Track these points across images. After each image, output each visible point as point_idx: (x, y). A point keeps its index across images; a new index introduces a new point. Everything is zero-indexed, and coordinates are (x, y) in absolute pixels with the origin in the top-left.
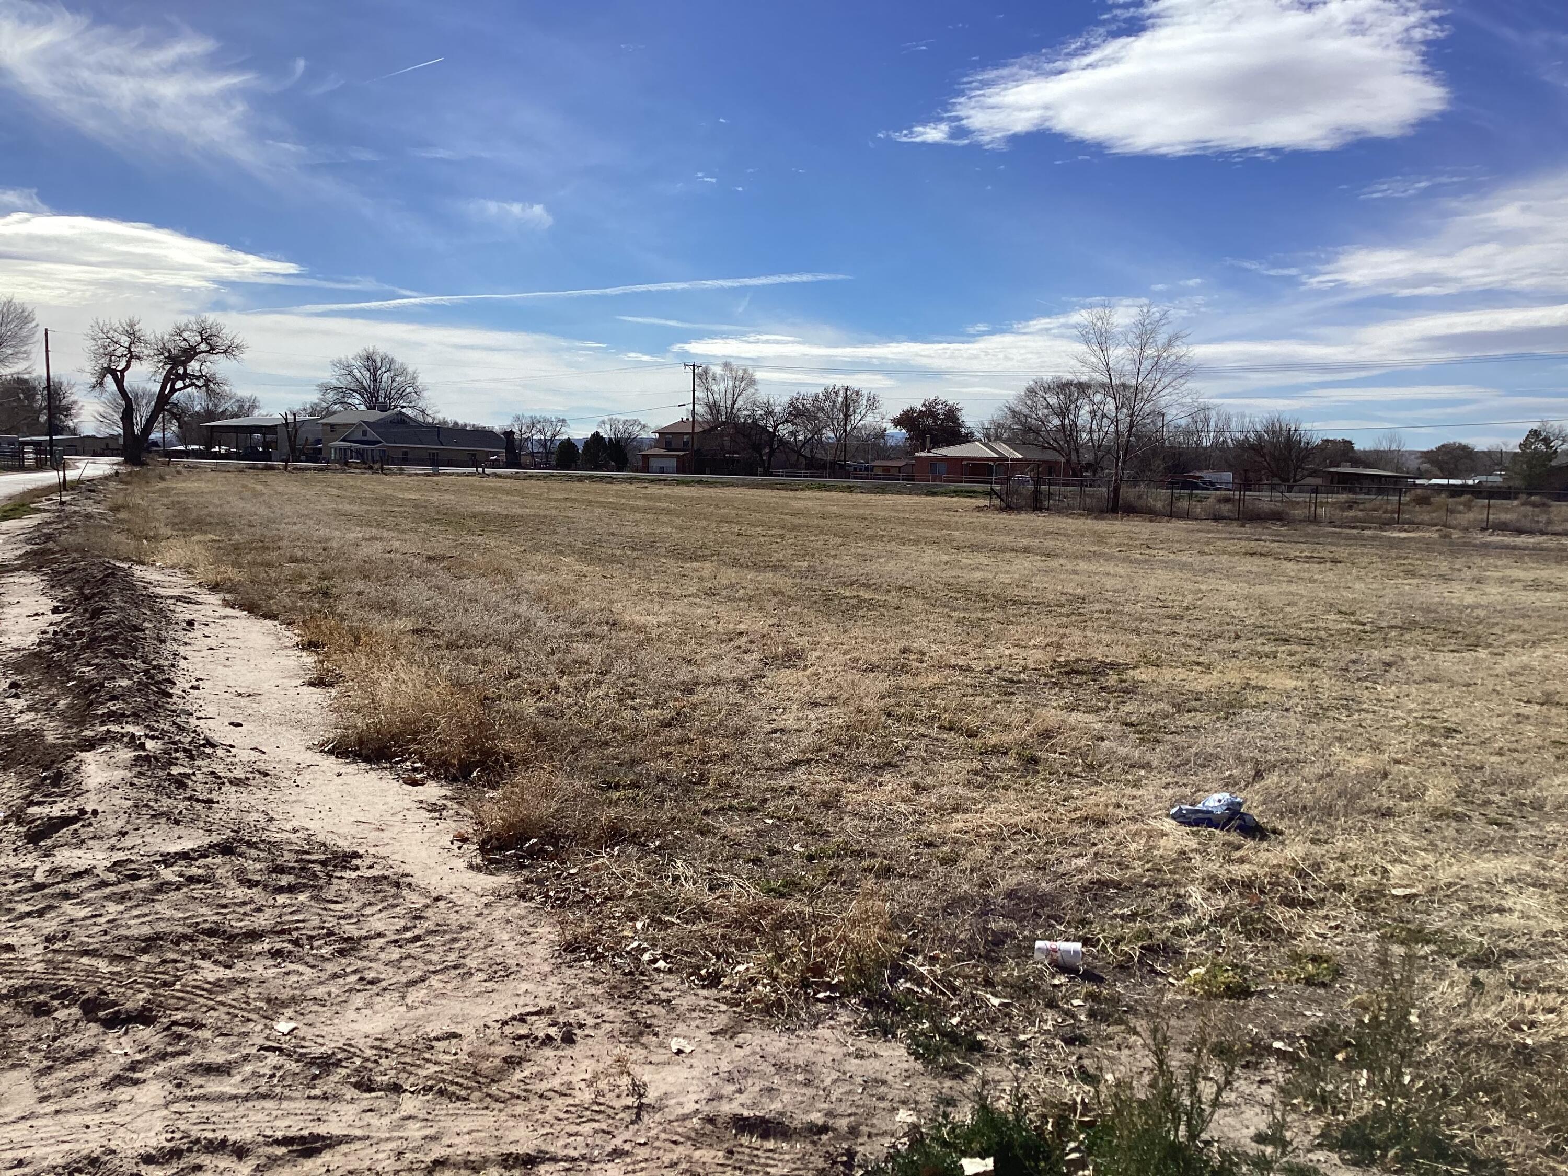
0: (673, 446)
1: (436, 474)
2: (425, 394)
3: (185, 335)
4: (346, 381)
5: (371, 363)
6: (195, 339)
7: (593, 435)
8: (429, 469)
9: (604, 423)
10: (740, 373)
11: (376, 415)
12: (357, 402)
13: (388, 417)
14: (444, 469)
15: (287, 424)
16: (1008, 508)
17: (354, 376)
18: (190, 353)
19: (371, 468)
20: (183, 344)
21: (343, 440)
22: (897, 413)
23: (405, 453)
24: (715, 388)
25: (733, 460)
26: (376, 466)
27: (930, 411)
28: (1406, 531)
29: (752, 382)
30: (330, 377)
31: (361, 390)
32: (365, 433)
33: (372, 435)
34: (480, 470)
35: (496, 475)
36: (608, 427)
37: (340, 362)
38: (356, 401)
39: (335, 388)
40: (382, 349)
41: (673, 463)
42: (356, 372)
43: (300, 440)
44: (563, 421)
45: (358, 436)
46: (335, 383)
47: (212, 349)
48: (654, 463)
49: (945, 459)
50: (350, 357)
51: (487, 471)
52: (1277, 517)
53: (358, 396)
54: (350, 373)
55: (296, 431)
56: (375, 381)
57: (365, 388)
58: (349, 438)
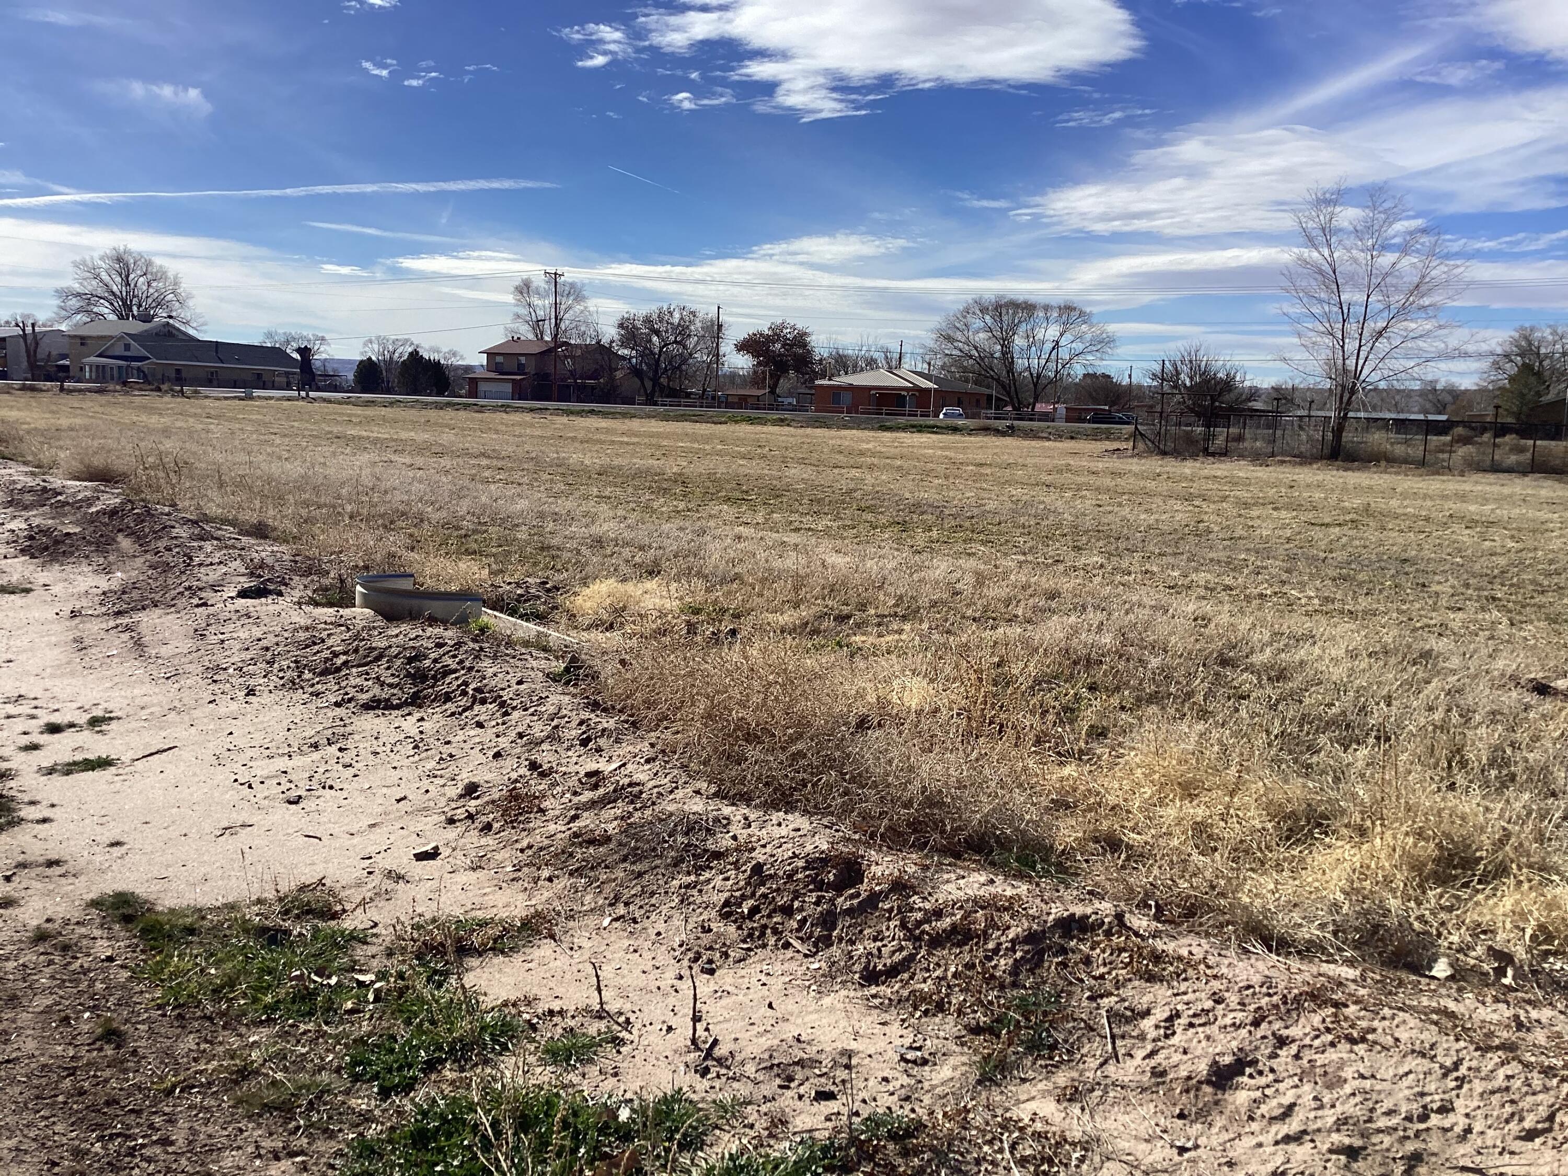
1: (250, 397)
2: (191, 303)
4: (91, 286)
5: (123, 265)
7: (411, 354)
8: (240, 392)
11: (135, 327)
12: (106, 311)
13: (152, 329)
14: (257, 393)
15: (25, 335)
17: (101, 281)
19: (159, 390)
21: (100, 356)
22: (742, 336)
23: (178, 371)
26: (164, 387)
27: (776, 335)
30: (71, 280)
31: (110, 296)
32: (127, 347)
33: (137, 349)
35: (325, 400)
37: (84, 263)
38: (104, 309)
39: (78, 295)
42: (104, 276)
43: (42, 353)
45: (120, 351)
46: (77, 287)
48: (483, 387)
49: (851, 388)
50: (96, 255)
53: (107, 304)
54: (97, 277)
55: (37, 344)
56: (128, 284)
57: (113, 293)
58: (109, 353)
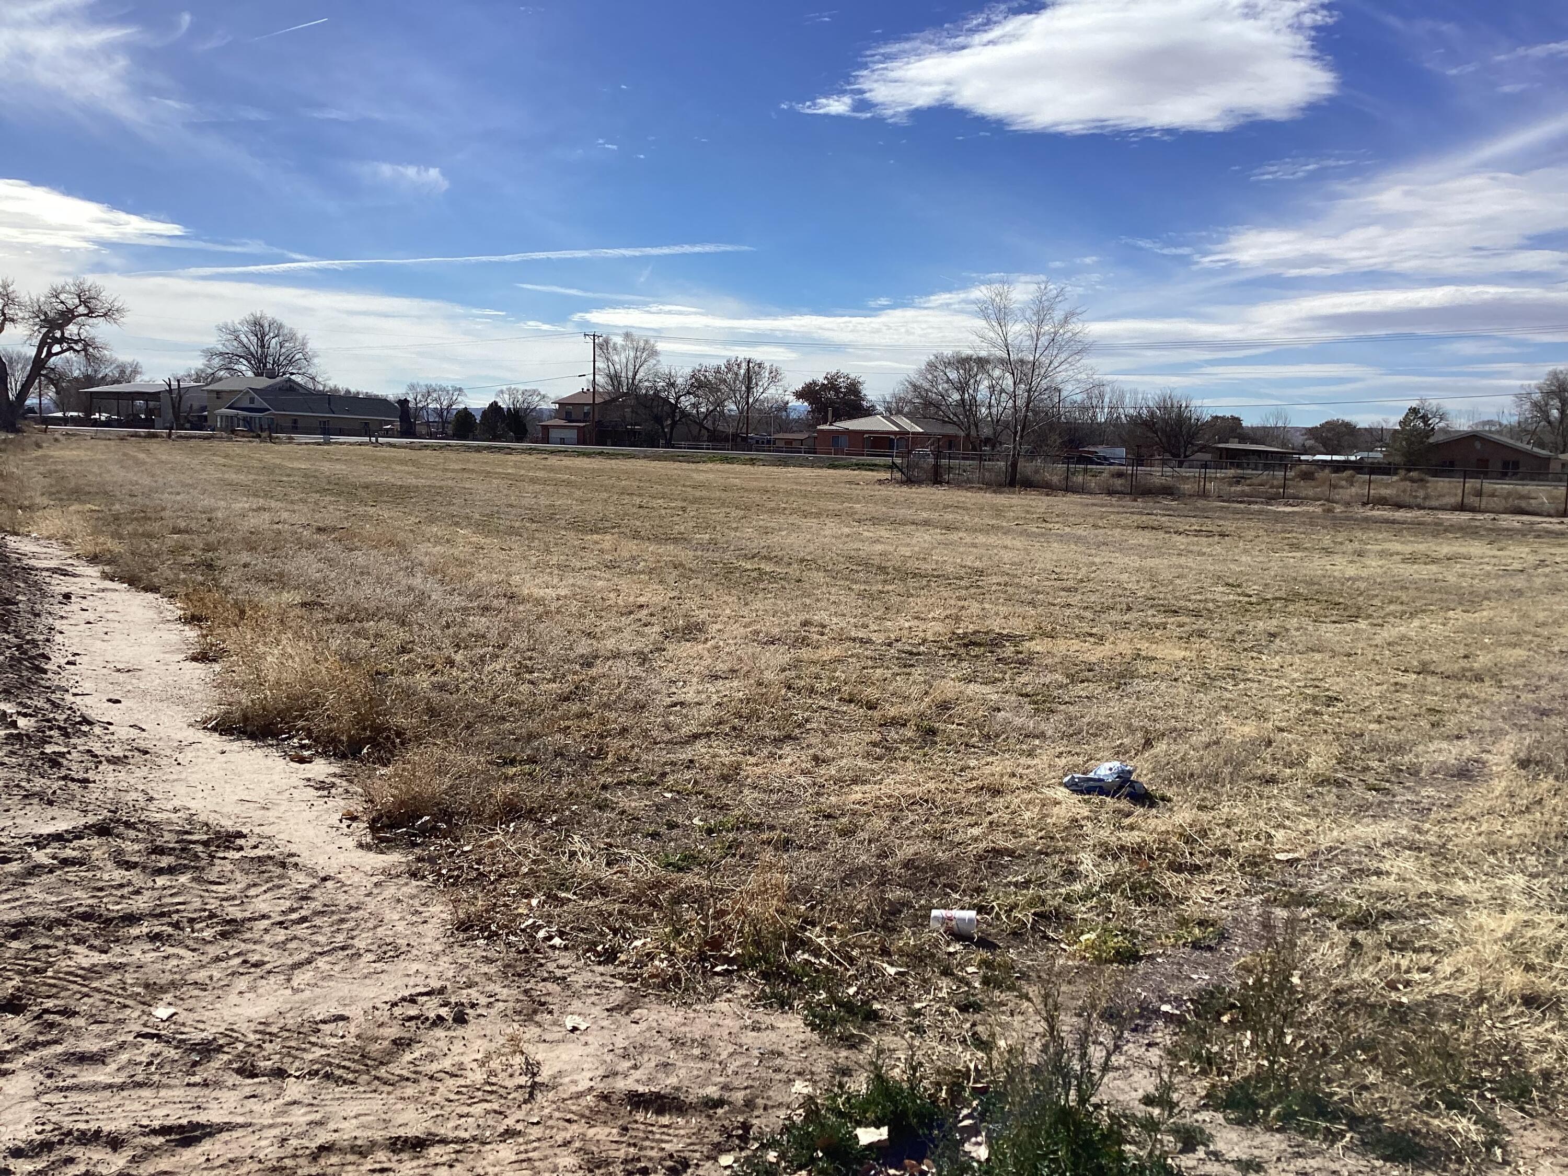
0: (574, 417)
2: (316, 361)
3: (62, 297)
4: (232, 347)
5: (259, 328)
6: (72, 301)
7: (491, 405)
9: (502, 392)
10: (642, 344)
11: (264, 382)
12: (244, 368)
13: (277, 384)
15: (170, 391)
16: (909, 481)
17: (240, 342)
18: (68, 316)
20: (60, 307)
21: (230, 407)
22: (799, 387)
23: (295, 421)
24: (616, 358)
25: (634, 432)
27: (832, 384)
28: (1291, 505)
29: (654, 353)
30: (215, 342)
31: (248, 356)
32: (252, 400)
33: (260, 402)
34: (373, 439)
35: (391, 445)
36: (506, 396)
37: (226, 327)
38: (243, 367)
39: (221, 354)
40: (270, 314)
41: (573, 434)
42: (243, 337)
43: (185, 406)
44: (460, 390)
45: (246, 404)
46: (221, 348)
47: (90, 313)
48: (554, 434)
49: (847, 432)
50: (236, 322)
51: (381, 440)
52: (1168, 491)
53: (245, 362)
54: (237, 338)
55: (181, 397)
56: (263, 346)
57: (252, 354)
58: (236, 406)
